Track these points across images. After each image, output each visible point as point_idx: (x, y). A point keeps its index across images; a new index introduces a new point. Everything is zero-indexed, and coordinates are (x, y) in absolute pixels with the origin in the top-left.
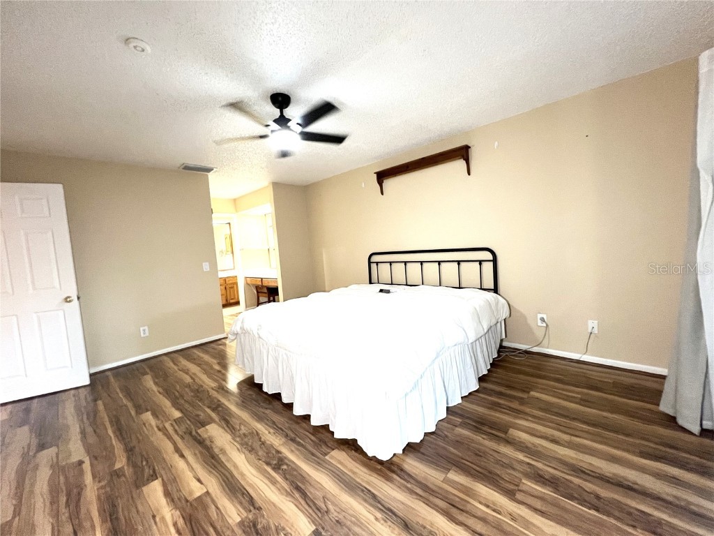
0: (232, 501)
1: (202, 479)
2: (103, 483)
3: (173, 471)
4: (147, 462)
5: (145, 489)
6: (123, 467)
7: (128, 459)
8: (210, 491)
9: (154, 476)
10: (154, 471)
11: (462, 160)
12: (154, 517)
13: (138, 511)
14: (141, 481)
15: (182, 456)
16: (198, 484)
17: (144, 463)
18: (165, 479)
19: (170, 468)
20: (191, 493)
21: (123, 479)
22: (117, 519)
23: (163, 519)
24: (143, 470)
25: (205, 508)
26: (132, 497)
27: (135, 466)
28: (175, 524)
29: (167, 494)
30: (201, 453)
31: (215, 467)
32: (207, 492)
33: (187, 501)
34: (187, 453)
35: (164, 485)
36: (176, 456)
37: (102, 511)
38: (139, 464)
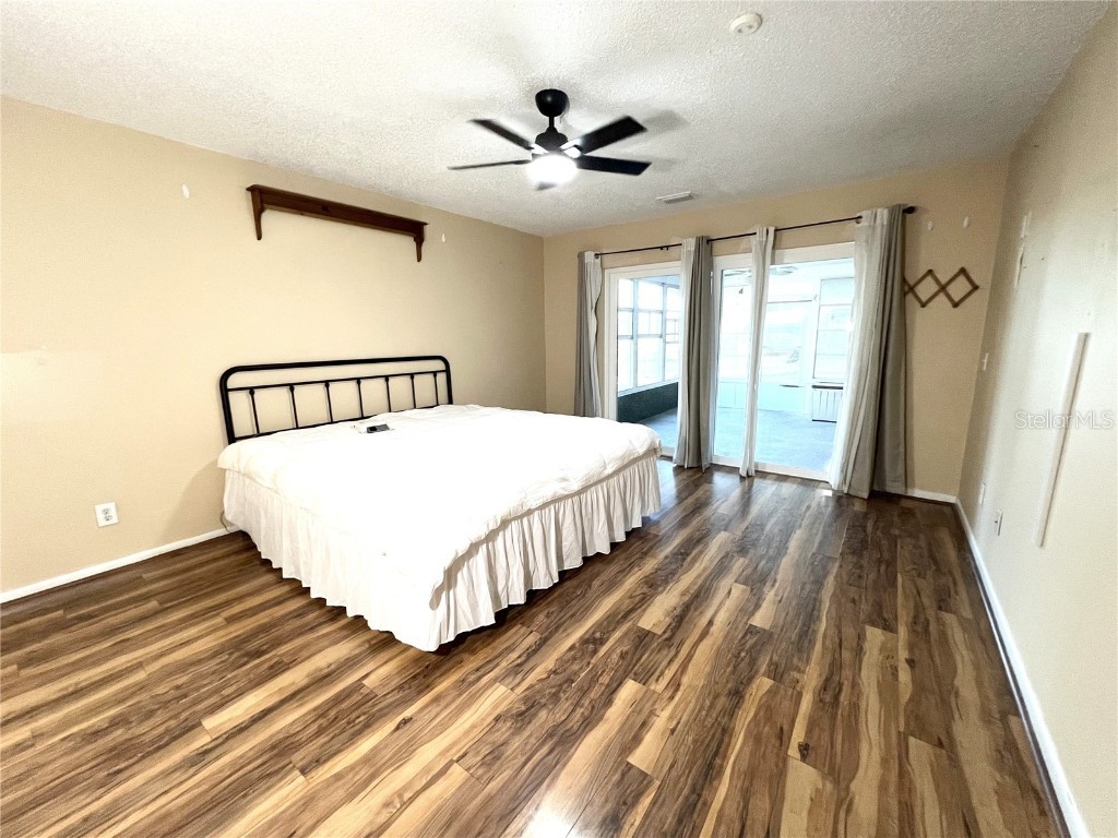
0: (732, 567)
1: (727, 591)
2: (795, 675)
3: (733, 619)
4: (739, 653)
5: (767, 627)
6: (764, 675)
7: (750, 680)
8: (733, 580)
9: (751, 630)
10: (746, 634)
11: (412, 239)
12: (780, 601)
13: (787, 614)
14: (764, 638)
15: (710, 623)
16: (733, 591)
17: (743, 654)
18: (746, 618)
19: (732, 624)
20: (744, 591)
21: (775, 658)
22: (804, 625)
23: (776, 595)
24: (752, 647)
25: (747, 578)
26: (782, 630)
27: (753, 662)
28: (773, 586)
29: (757, 606)
30: (696, 610)
31: (709, 590)
32: (736, 582)
33: (752, 590)
34: (704, 621)
35: (753, 614)
36: (714, 629)
37: (812, 643)
38: (747, 660)
